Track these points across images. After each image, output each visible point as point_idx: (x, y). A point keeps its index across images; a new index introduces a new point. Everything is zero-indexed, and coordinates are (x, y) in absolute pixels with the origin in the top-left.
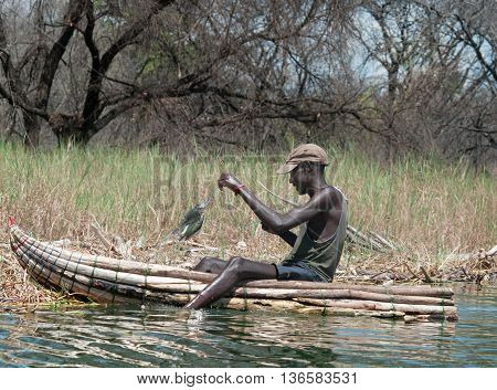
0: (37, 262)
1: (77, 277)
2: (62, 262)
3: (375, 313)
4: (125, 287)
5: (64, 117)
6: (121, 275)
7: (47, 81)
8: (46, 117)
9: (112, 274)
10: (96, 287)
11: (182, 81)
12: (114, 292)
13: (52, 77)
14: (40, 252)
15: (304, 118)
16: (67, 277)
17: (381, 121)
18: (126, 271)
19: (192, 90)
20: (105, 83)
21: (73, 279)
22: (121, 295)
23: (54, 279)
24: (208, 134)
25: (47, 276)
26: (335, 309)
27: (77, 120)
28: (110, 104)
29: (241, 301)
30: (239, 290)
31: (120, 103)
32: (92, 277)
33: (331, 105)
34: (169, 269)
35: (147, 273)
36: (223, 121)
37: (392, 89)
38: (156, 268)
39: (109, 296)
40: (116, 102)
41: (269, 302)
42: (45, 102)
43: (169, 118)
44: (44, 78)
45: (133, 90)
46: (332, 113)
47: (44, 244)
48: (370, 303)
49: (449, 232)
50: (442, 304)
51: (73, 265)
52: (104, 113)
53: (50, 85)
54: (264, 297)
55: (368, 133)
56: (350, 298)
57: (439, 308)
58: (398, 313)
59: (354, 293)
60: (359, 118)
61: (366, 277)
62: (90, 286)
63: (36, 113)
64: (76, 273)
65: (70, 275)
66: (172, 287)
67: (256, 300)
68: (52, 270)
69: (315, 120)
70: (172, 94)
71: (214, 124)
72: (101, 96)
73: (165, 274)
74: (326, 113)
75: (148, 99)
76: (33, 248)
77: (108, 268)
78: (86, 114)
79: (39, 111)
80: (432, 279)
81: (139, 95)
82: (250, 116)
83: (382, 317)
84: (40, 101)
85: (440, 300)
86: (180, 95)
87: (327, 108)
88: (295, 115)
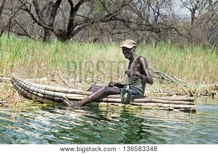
0: (22, 88)
1: (38, 94)
2: (32, 88)
3: (161, 108)
4: (58, 98)
5: (60, 30)
6: (56, 94)
7: (53, 16)
8: (53, 30)
9: (52, 93)
10: (46, 98)
11: (107, 16)
12: (54, 100)
13: (55, 14)
14: (23, 84)
15: (155, 31)
16: (34, 94)
17: (186, 32)
18: (59, 92)
19: (111, 19)
20: (76, 17)
21: (36, 95)
22: (56, 101)
23: (29, 95)
24: (117, 37)
25: (26, 94)
26: (145, 107)
27: (65, 31)
28: (78, 25)
29: (106, 104)
30: (105, 99)
31: (82, 25)
32: (44, 94)
33: (166, 26)
34: (76, 91)
35: (67, 92)
36: (123, 32)
37: (193, 19)
38: (70, 90)
39: (51, 102)
40: (80, 24)
41: (118, 104)
42: (52, 24)
43: (101, 30)
44: (52, 15)
45: (87, 20)
46: (167, 29)
47: (25, 81)
48: (160, 104)
49: (204, 76)
50: (190, 104)
51: (36, 89)
52: (76, 29)
53: (54, 18)
54: (115, 102)
55: (180, 36)
56: (151, 102)
57: (188, 106)
58: (171, 108)
59: (153, 100)
60: (177, 30)
61: (166, 94)
62: (44, 98)
63: (49, 29)
64: (38, 92)
65: (35, 93)
66: (77, 98)
67: (112, 103)
68: (28, 91)
69: (160, 32)
70: (102, 21)
71: (119, 33)
72: (74, 22)
73: (74, 93)
74: (164, 29)
75: (92, 23)
76: (20, 82)
77: (51, 91)
78: (68, 29)
79: (50, 28)
80: (194, 94)
81: (89, 22)
82: (134, 30)
83: (164, 110)
84: (50, 24)
85: (188, 103)
86: (106, 22)
87: (165, 27)
88: (152, 29)
